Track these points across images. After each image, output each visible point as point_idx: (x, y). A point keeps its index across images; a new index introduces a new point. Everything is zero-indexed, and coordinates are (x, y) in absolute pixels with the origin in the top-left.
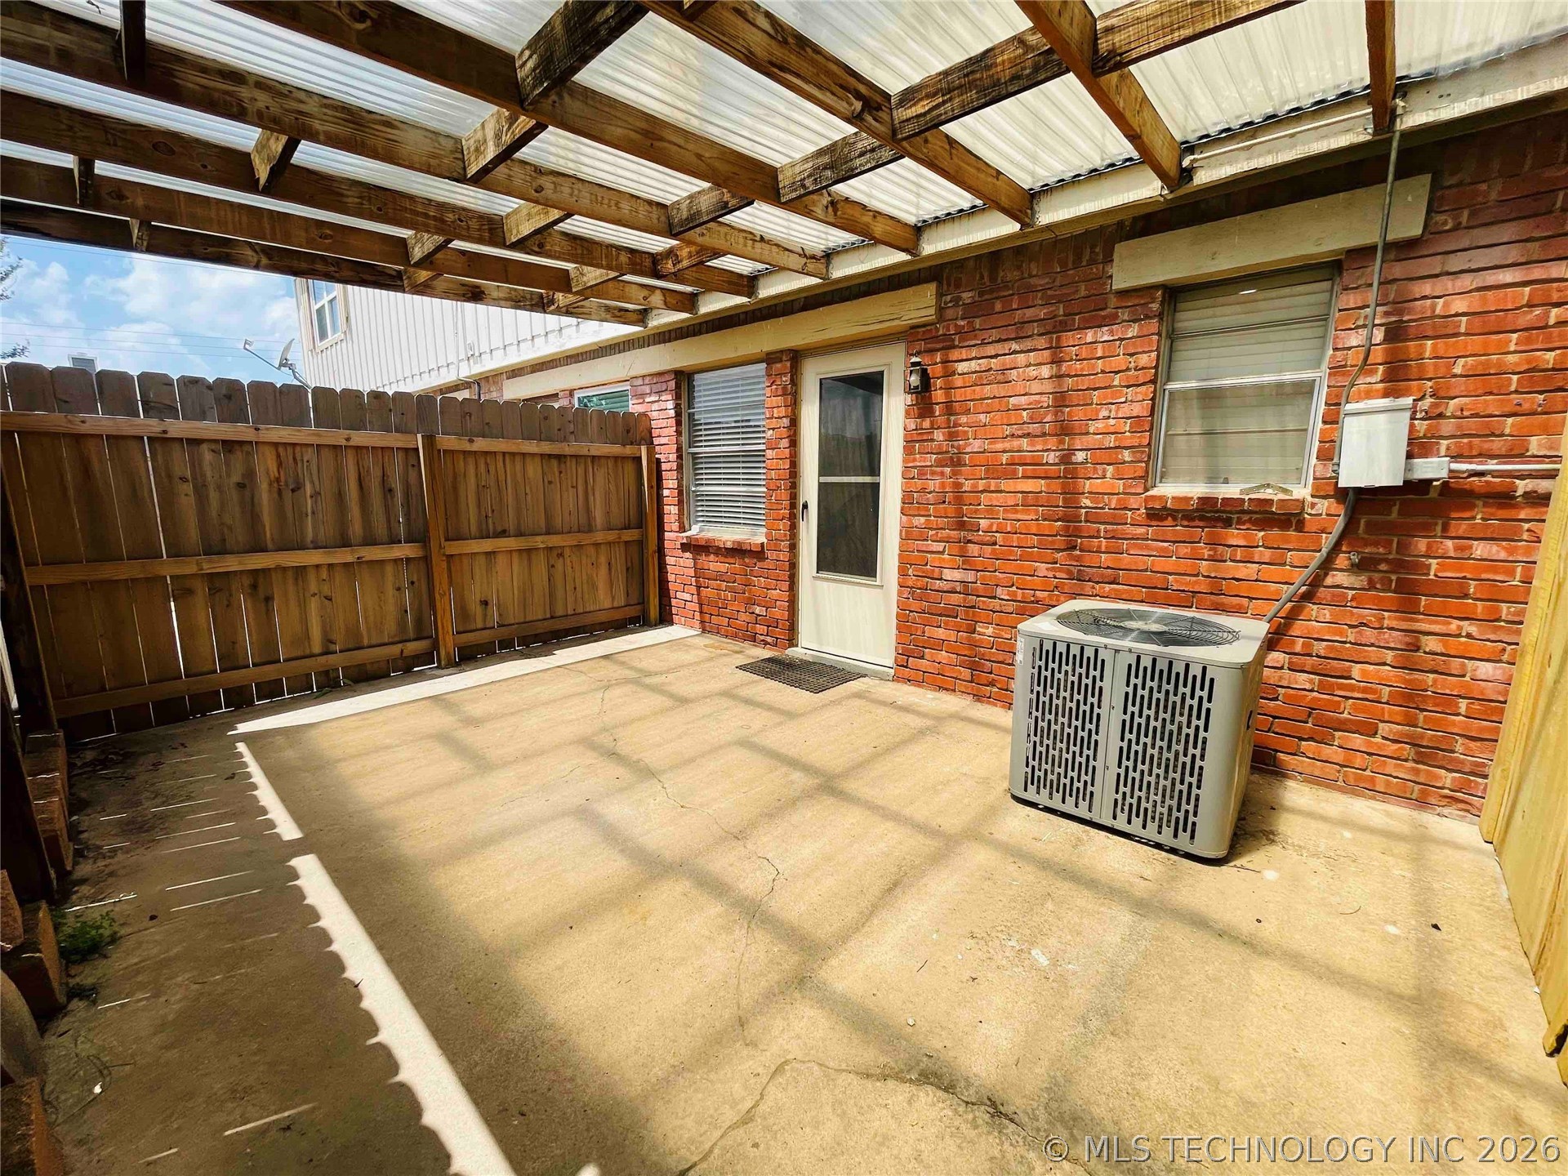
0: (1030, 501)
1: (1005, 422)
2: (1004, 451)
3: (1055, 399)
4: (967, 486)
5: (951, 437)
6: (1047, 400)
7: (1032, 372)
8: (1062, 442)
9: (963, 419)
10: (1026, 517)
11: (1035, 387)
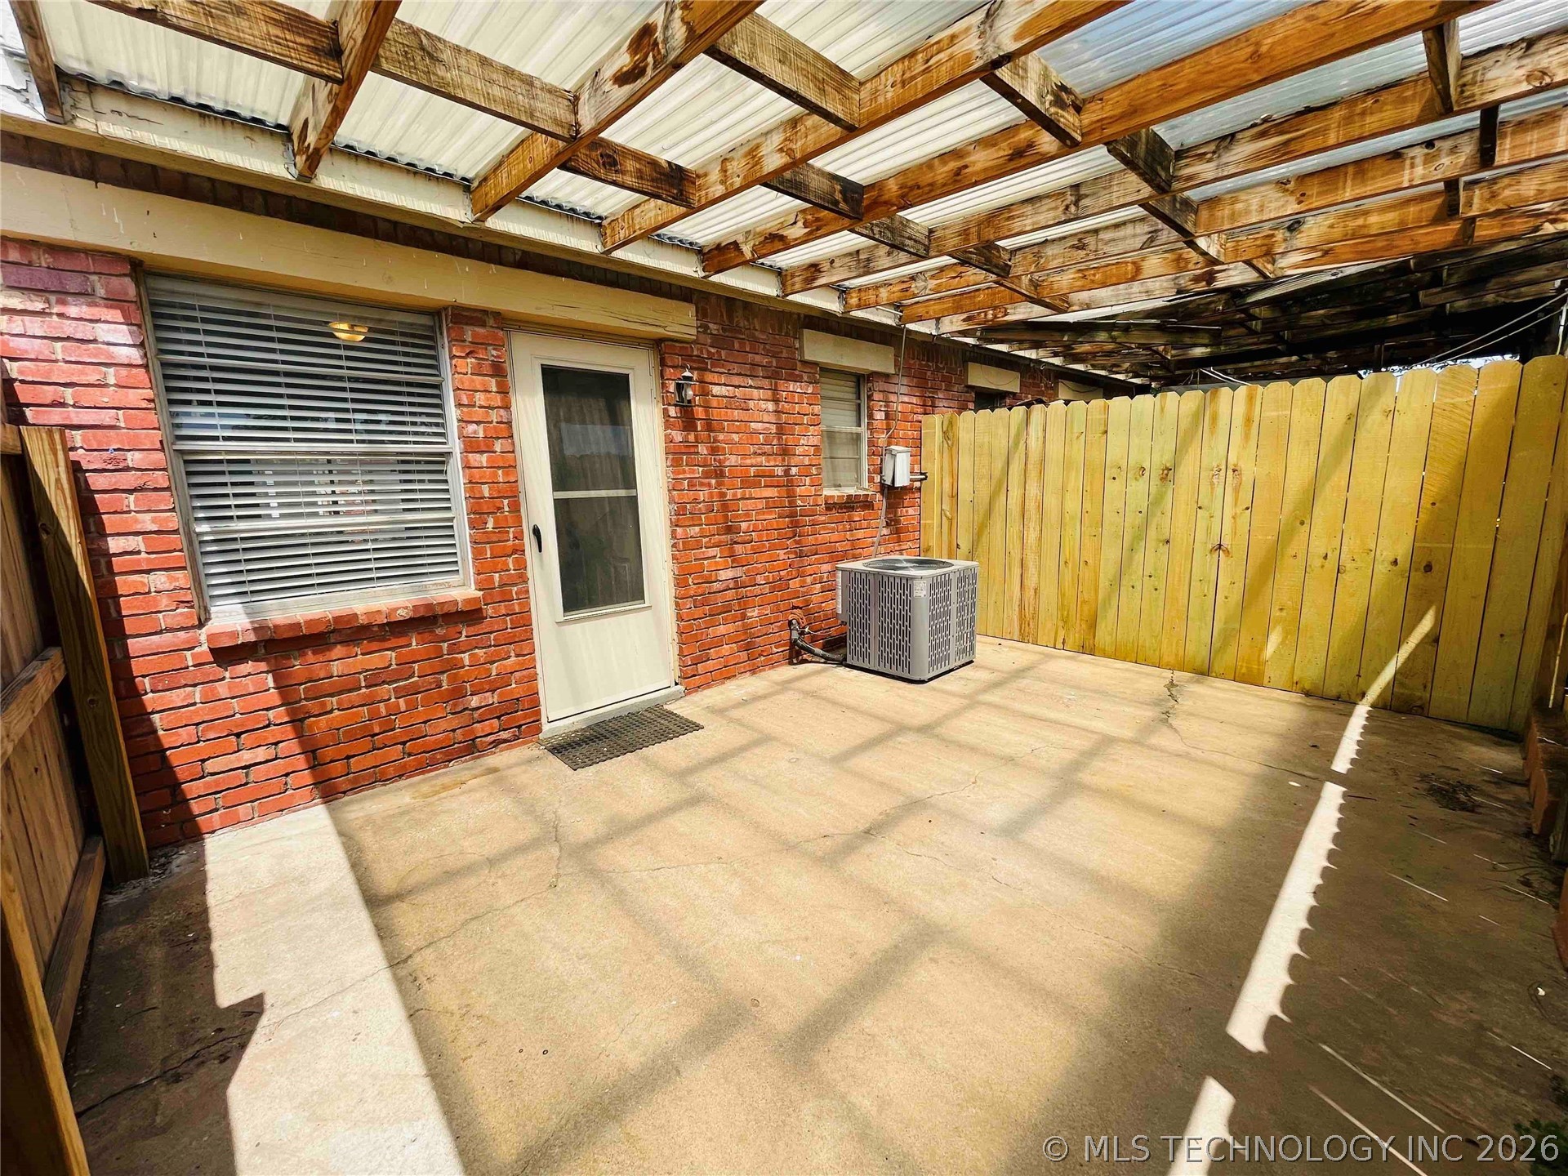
0: (770, 504)
1: (750, 442)
2: (752, 466)
3: (777, 428)
4: (729, 495)
5: (714, 451)
6: (773, 429)
7: (763, 405)
8: (784, 460)
9: (721, 437)
10: (771, 517)
11: (766, 418)
